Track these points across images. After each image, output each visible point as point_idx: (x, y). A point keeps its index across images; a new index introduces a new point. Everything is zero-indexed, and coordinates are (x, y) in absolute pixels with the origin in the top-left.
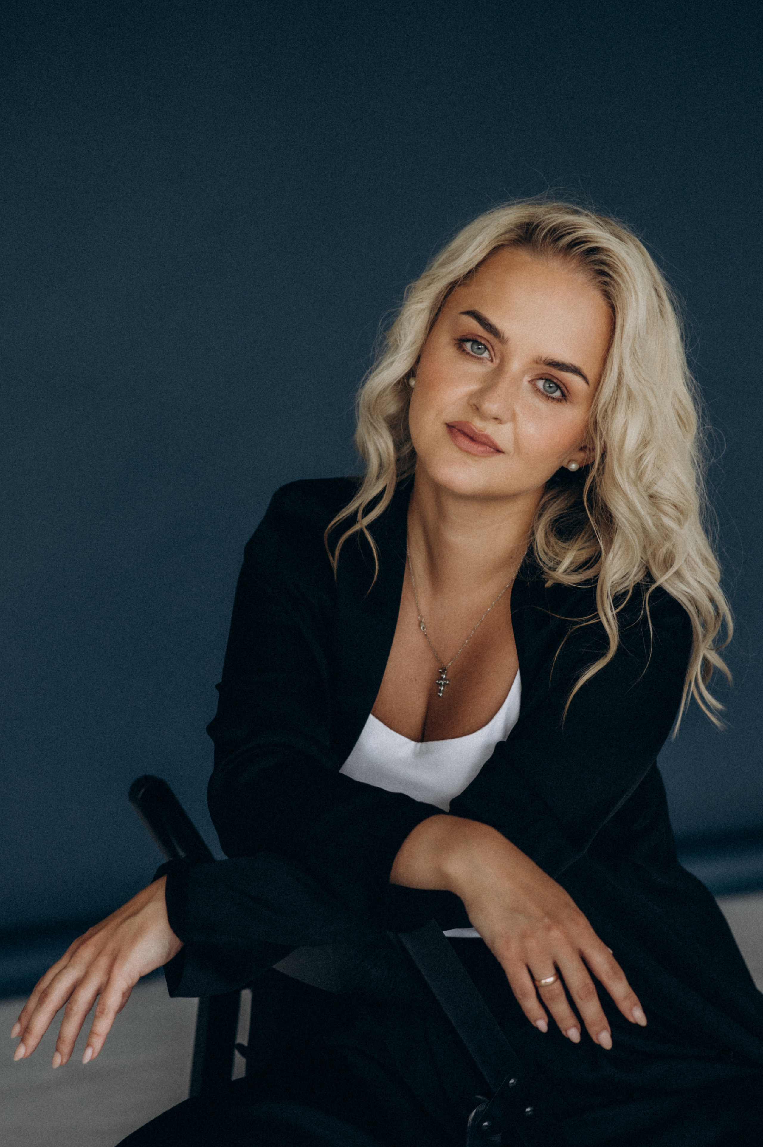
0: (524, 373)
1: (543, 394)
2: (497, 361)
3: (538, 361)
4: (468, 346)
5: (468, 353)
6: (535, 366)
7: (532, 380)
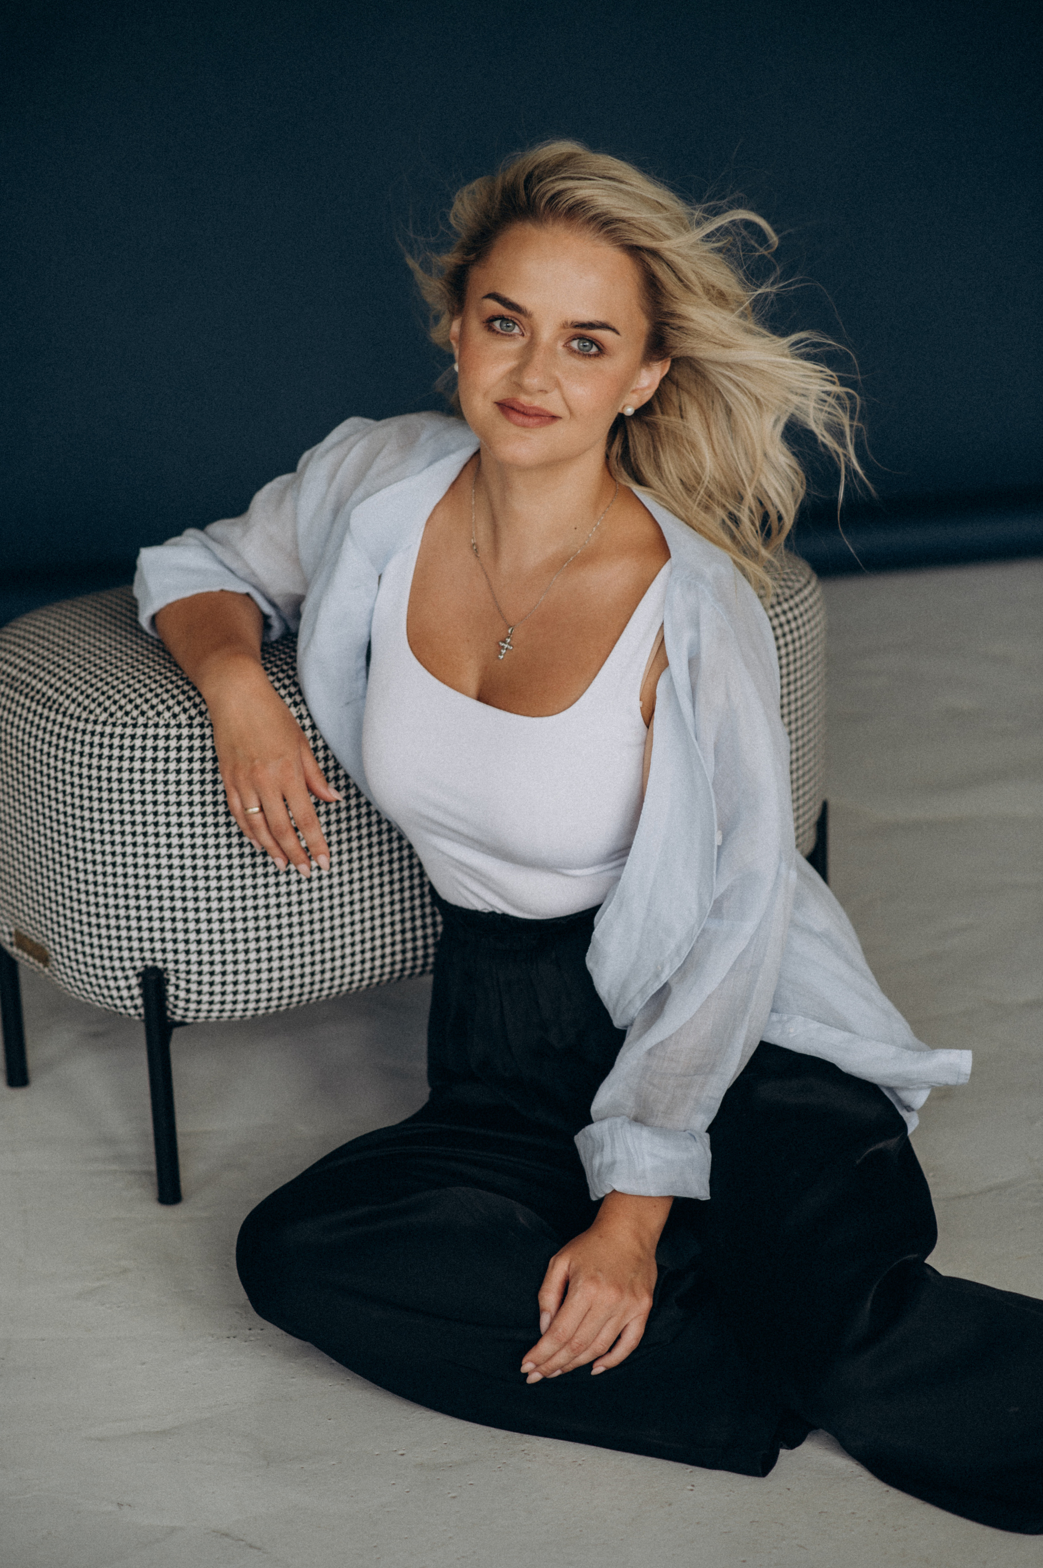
0: (556, 340)
1: (579, 353)
2: (528, 334)
3: (565, 326)
4: (497, 324)
5: (498, 333)
6: (563, 331)
7: (566, 343)
